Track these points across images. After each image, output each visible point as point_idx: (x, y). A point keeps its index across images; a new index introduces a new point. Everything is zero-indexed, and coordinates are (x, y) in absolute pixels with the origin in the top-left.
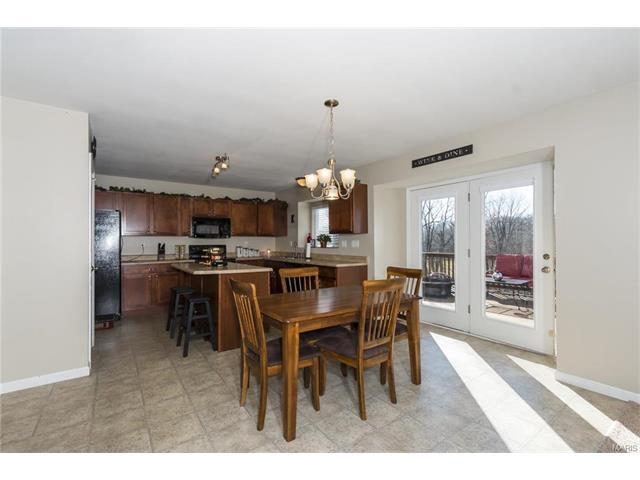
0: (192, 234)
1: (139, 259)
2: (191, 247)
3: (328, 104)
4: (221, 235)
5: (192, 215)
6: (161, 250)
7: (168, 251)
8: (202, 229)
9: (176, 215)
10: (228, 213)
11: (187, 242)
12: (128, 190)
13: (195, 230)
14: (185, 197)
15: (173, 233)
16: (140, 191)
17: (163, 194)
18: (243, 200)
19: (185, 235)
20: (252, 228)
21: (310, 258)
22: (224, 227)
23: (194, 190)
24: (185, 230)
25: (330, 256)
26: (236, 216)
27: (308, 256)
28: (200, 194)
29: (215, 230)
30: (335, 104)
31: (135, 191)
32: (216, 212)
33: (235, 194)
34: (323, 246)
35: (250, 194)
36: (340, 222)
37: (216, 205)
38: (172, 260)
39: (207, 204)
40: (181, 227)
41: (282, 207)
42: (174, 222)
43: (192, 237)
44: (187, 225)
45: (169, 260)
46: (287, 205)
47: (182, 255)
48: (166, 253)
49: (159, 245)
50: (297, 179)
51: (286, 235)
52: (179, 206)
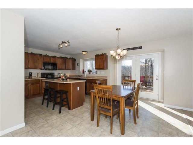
3: (117, 29)
4: (53, 69)
5: (43, 62)
6: (31, 74)
7: (33, 75)
8: (46, 67)
9: (37, 61)
10: (56, 61)
13: (44, 66)
14: (41, 55)
17: (32, 53)
18: (61, 57)
20: (64, 67)
21: (86, 77)
22: (55, 66)
23: (43, 53)
24: (40, 67)
25: (94, 76)
27: (85, 76)
28: (46, 54)
32: (52, 61)
33: (58, 55)
34: (90, 73)
35: (63, 56)
36: (100, 66)
37: (52, 58)
38: (35, 78)
39: (48, 58)
40: (39, 66)
41: (74, 60)
42: (36, 64)
43: (43, 70)
44: (41, 65)
45: (34, 78)
46: (76, 60)
47: (39, 77)
48: (33, 76)
49: (30, 72)
50: (82, 52)
51: (75, 69)
52: (38, 58)
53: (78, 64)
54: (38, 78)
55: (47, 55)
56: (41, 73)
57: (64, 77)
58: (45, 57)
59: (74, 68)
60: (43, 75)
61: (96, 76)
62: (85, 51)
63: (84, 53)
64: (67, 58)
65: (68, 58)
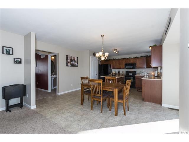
2: (126, 72)
5: (125, 63)
8: (127, 67)
11: (125, 70)
13: (125, 67)
15: (120, 68)
19: (123, 68)
26: (138, 62)
29: (131, 67)
30: (104, 36)
49: (118, 71)
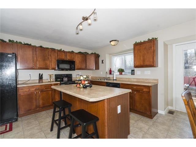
0: (57, 69)
1: (28, 82)
4: (71, 69)
5: (57, 59)
6: (41, 77)
8: (62, 66)
9: (48, 58)
10: (74, 58)
12: (21, 43)
14: (53, 50)
16: (27, 44)
17: (41, 47)
18: (80, 53)
19: (53, 69)
20: (84, 66)
22: (72, 65)
23: (57, 47)
24: (53, 66)
26: (77, 60)
27: (115, 79)
28: (60, 49)
29: (69, 68)
31: (25, 44)
32: (68, 58)
33: (76, 50)
34: (121, 74)
35: (83, 51)
36: (144, 61)
37: (68, 54)
38: (47, 82)
39: (63, 53)
40: (51, 65)
41: (97, 56)
42: (47, 62)
43: (57, 70)
44: (54, 64)
45: (45, 82)
46: (99, 56)
47: (52, 80)
48: (43, 79)
49: (40, 74)
50: (110, 42)
51: (99, 69)
52: (50, 54)
53: (102, 61)
54: (50, 82)
55: (62, 50)
56: (55, 75)
57: (86, 82)
58: (59, 53)
59: (97, 68)
60: (58, 77)
61: (134, 79)
62: (114, 40)
63: (113, 43)
64: (88, 54)
65: (90, 53)
